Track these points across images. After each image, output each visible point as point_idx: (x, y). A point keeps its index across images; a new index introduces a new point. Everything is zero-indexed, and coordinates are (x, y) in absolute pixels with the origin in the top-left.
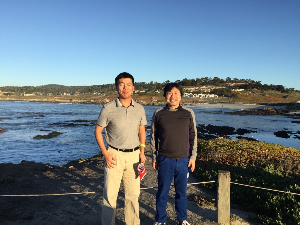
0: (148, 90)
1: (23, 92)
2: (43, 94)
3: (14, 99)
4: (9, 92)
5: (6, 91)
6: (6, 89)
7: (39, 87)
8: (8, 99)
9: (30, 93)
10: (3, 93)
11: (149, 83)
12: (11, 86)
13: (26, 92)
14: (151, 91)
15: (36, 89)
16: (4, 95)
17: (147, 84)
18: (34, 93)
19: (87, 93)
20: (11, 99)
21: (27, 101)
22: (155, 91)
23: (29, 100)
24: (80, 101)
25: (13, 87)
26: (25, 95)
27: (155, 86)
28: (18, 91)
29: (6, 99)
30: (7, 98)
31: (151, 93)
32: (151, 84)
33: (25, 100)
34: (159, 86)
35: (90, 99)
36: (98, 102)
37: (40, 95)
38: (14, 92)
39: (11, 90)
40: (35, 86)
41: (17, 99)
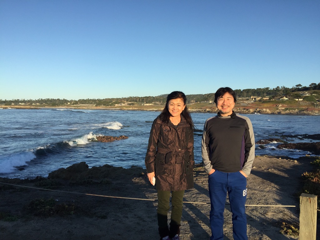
0: (273, 97)
1: (144, 102)
2: (161, 103)
3: (136, 109)
4: (133, 102)
5: (130, 101)
6: (130, 100)
7: (157, 96)
8: (131, 109)
9: (149, 103)
10: (127, 103)
11: (273, 89)
12: (134, 97)
13: (146, 102)
14: (276, 98)
15: (155, 99)
16: (129, 105)
17: (272, 89)
18: (153, 103)
19: (202, 102)
20: (134, 108)
21: (147, 110)
22: (281, 98)
23: (148, 110)
24: (195, 110)
25: (136, 97)
26: (145, 105)
27: (282, 92)
28: (139, 102)
29: (129, 109)
30: (130, 107)
31: (277, 100)
32: (277, 89)
33: (145, 109)
34: (287, 91)
35: (206, 108)
36: (214, 111)
37: (158, 104)
38: (137, 102)
39: (133, 101)
40: (154, 96)
41: (139, 108)
